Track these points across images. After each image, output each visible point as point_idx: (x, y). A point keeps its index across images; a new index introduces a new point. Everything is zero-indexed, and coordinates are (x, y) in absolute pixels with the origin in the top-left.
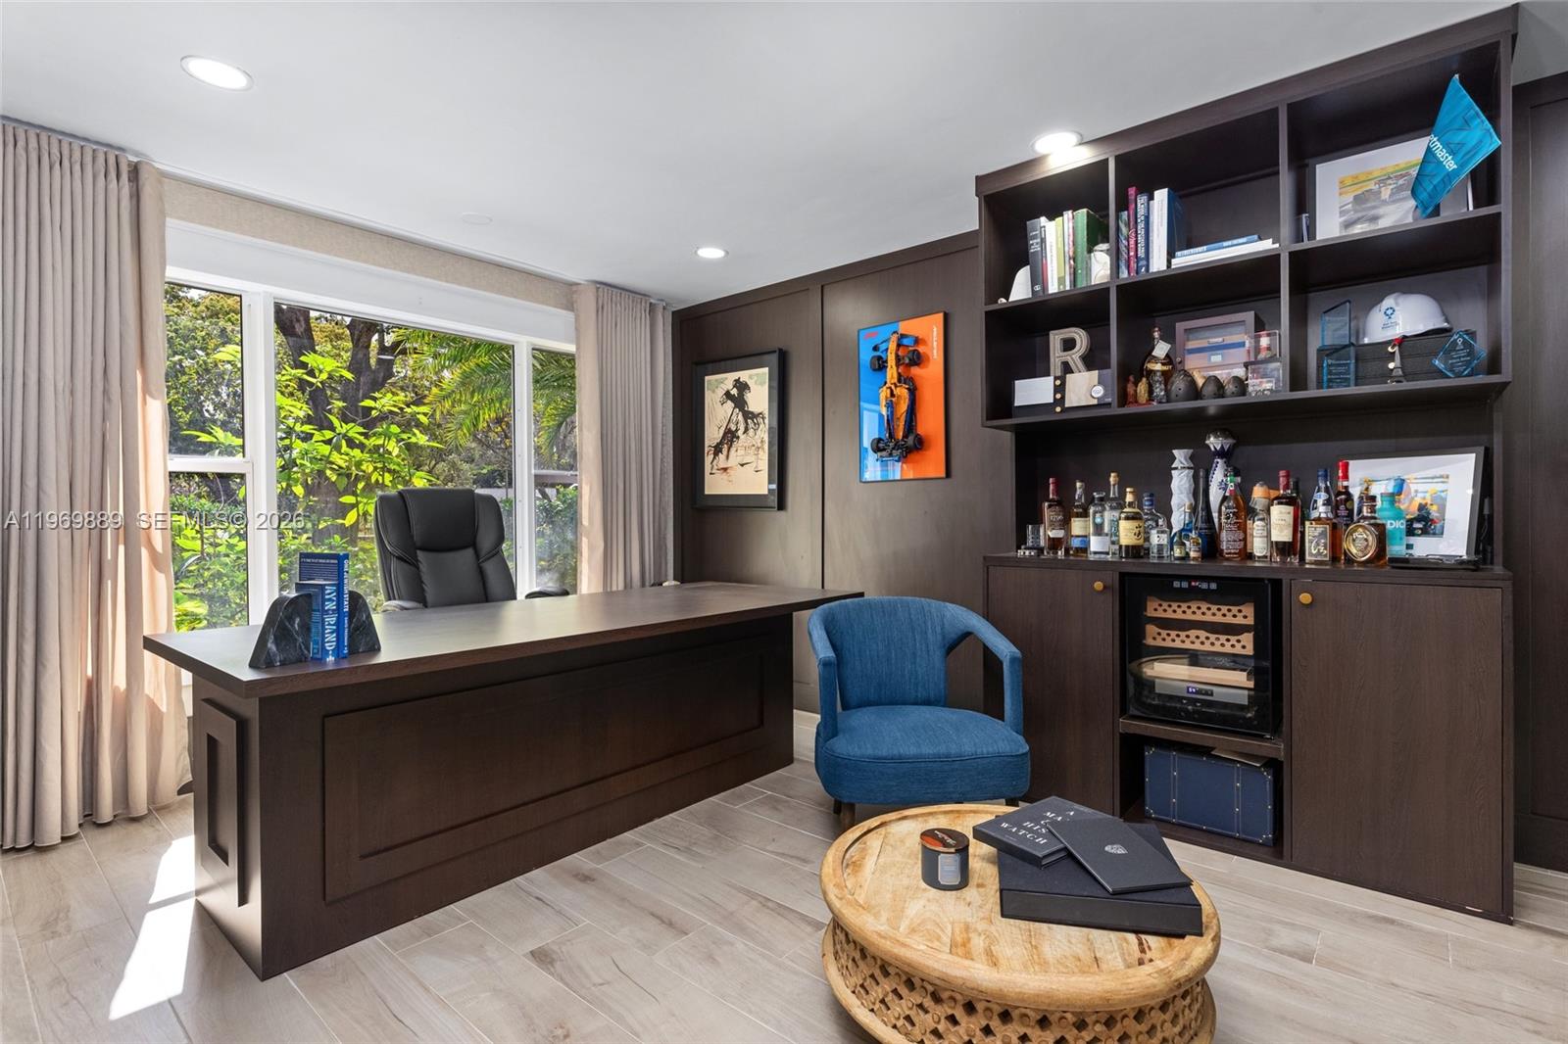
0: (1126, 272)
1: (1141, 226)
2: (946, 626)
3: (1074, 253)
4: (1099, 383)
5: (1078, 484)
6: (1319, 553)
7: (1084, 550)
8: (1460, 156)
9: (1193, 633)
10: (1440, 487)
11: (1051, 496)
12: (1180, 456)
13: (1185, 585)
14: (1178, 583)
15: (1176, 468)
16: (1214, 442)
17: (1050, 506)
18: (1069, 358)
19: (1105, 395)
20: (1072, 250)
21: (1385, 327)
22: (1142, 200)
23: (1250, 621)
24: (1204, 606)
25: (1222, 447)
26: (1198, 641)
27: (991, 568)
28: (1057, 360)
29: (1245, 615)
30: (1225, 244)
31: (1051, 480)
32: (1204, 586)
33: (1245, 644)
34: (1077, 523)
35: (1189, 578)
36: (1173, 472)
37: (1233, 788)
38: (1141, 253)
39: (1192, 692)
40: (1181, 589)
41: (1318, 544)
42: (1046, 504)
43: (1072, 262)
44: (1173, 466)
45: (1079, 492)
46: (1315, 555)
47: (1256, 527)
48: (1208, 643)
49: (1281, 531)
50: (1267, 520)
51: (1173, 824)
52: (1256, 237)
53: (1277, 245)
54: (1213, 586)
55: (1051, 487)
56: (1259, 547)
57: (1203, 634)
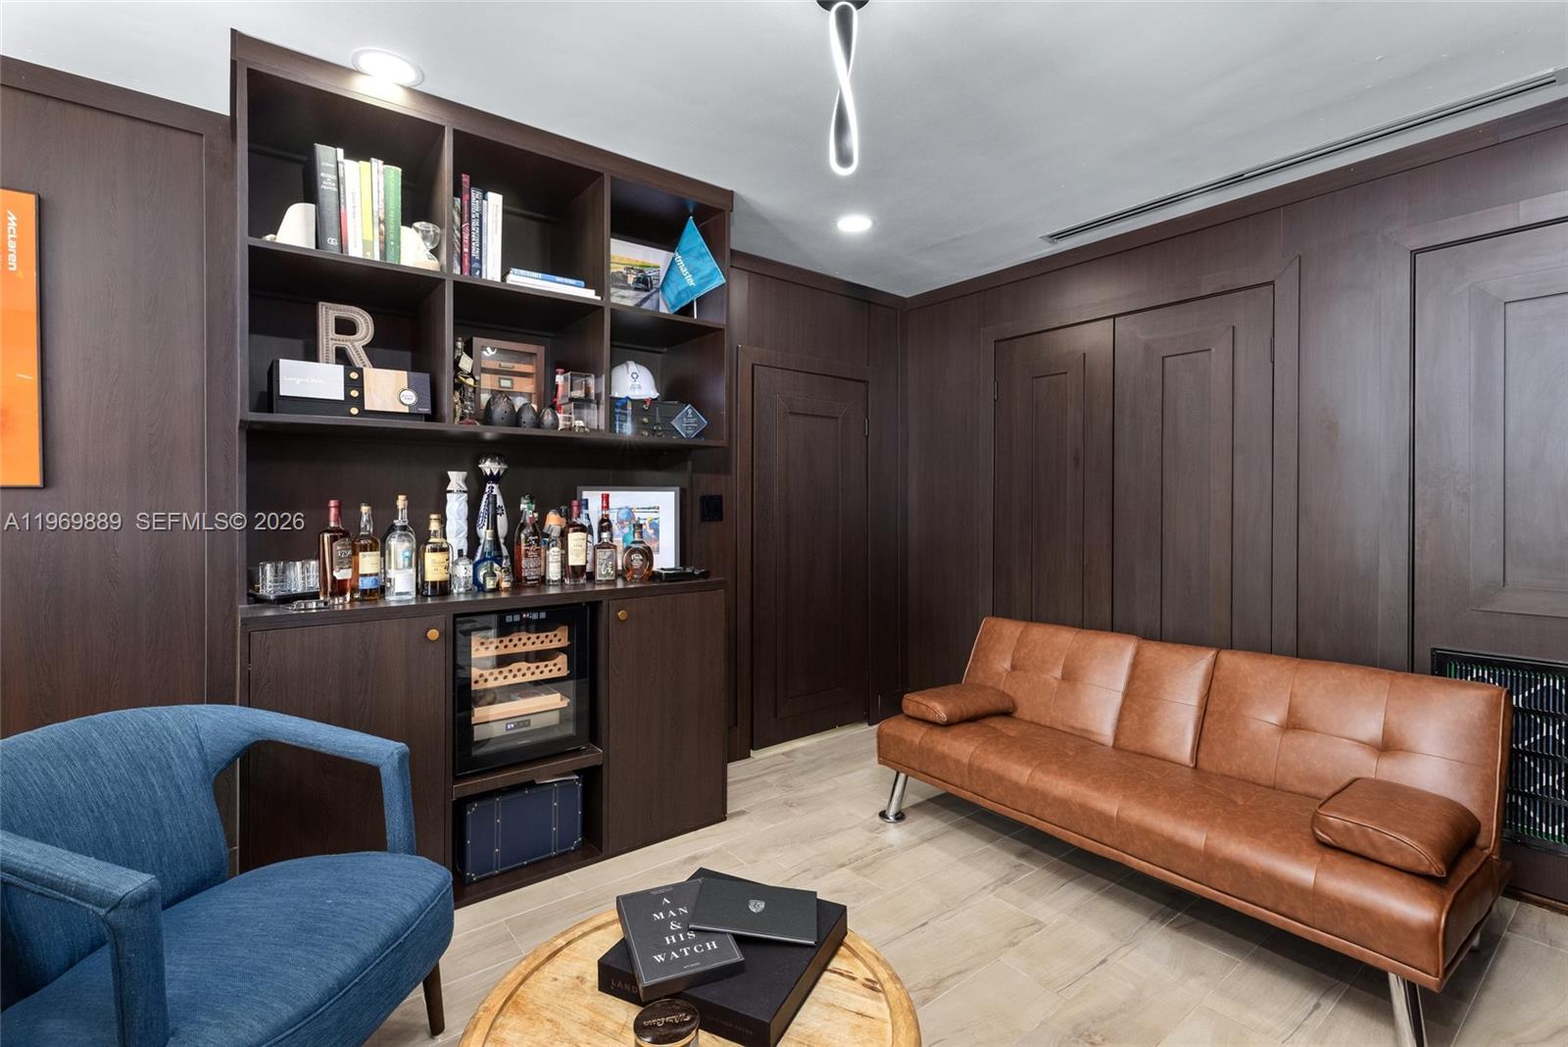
0: (459, 268)
1: (475, 223)
2: (208, 744)
3: (385, 214)
4: (409, 387)
5: (365, 509)
6: (608, 574)
7: (382, 590)
8: (698, 278)
9: (514, 666)
10: (654, 515)
11: (332, 524)
12: (456, 478)
13: (517, 618)
14: (510, 617)
15: (450, 492)
16: (489, 467)
17: (334, 539)
18: (349, 344)
19: (418, 403)
20: (382, 211)
21: (633, 387)
22: (476, 195)
23: (565, 643)
24: (524, 636)
25: (499, 472)
26: (520, 674)
27: (256, 635)
28: (331, 342)
29: (559, 638)
30: (559, 279)
31: (332, 503)
32: (535, 616)
33: (559, 666)
34: (367, 558)
35: (520, 611)
36: (448, 495)
37: (551, 808)
38: (475, 253)
39: (511, 729)
40: (513, 623)
41: (607, 566)
42: (327, 536)
43: (382, 226)
44: (448, 489)
45: (365, 518)
46: (605, 576)
47: (554, 553)
48: (529, 674)
49: (577, 556)
50: (564, 546)
51: (497, 875)
52: (583, 283)
53: (599, 298)
54: (543, 615)
55: (333, 512)
56: (554, 572)
57: (523, 665)
